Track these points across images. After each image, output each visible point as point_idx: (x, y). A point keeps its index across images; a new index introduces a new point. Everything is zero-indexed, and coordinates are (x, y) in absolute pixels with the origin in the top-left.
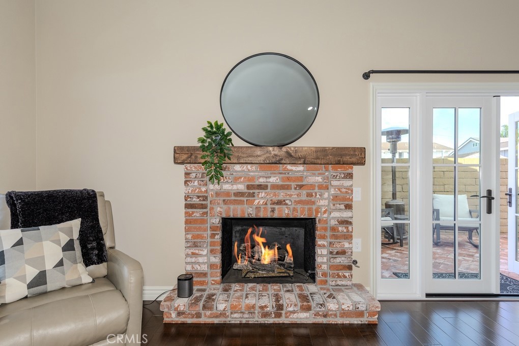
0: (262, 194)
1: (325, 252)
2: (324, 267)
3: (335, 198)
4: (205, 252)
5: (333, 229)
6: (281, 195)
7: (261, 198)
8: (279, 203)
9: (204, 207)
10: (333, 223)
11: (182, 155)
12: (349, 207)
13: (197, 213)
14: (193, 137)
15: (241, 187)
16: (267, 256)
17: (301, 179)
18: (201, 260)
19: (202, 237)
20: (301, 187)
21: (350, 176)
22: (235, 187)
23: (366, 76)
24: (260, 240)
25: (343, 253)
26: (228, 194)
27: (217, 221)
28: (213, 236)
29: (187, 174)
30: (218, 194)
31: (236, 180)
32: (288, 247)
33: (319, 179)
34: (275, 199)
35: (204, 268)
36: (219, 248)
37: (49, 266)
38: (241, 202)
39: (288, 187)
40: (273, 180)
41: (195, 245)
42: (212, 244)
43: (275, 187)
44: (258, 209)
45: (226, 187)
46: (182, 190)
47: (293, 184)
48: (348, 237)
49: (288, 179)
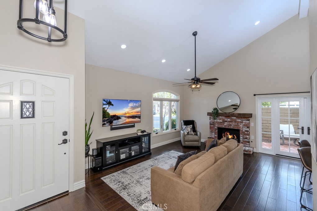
0: (226, 123)
1: (242, 137)
2: (242, 141)
3: (244, 125)
4: (214, 134)
5: (244, 132)
6: (231, 123)
7: (226, 124)
8: (230, 125)
9: (213, 125)
10: (244, 131)
11: (209, 114)
12: (248, 127)
13: (212, 126)
14: (211, 111)
15: (221, 121)
16: (230, 137)
17: (236, 120)
18: (213, 135)
19: (213, 131)
20: (235, 122)
21: (249, 120)
22: (220, 121)
23: (255, 95)
24: (228, 134)
25: (246, 138)
26: (218, 122)
27: (216, 128)
28: (215, 131)
29: (210, 118)
30: (216, 122)
31: (220, 120)
32: (235, 135)
33: (240, 120)
34: (229, 124)
35: (214, 137)
36: (217, 133)
37: (189, 131)
38: (221, 124)
39: (232, 122)
40: (228, 120)
41: (212, 132)
42: (215, 132)
43: (229, 121)
44: (225, 126)
45: (218, 121)
46: (209, 121)
47: (234, 121)
48: (249, 135)
49: (232, 120)
